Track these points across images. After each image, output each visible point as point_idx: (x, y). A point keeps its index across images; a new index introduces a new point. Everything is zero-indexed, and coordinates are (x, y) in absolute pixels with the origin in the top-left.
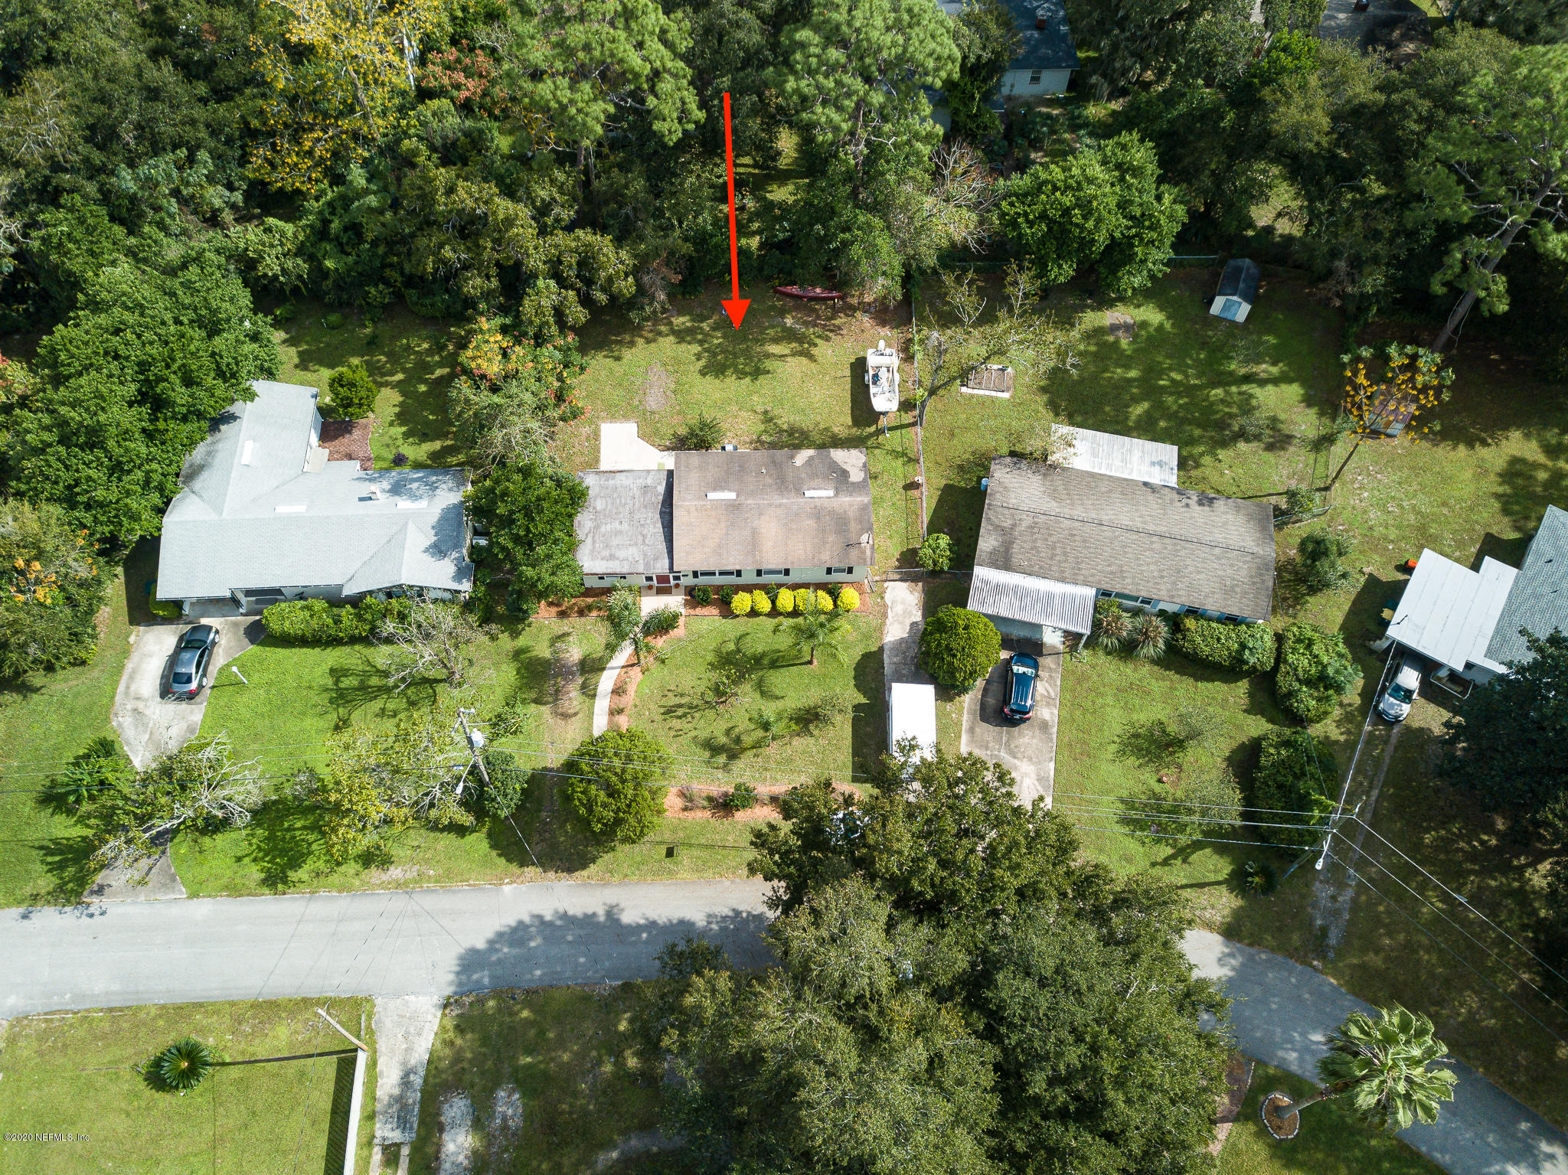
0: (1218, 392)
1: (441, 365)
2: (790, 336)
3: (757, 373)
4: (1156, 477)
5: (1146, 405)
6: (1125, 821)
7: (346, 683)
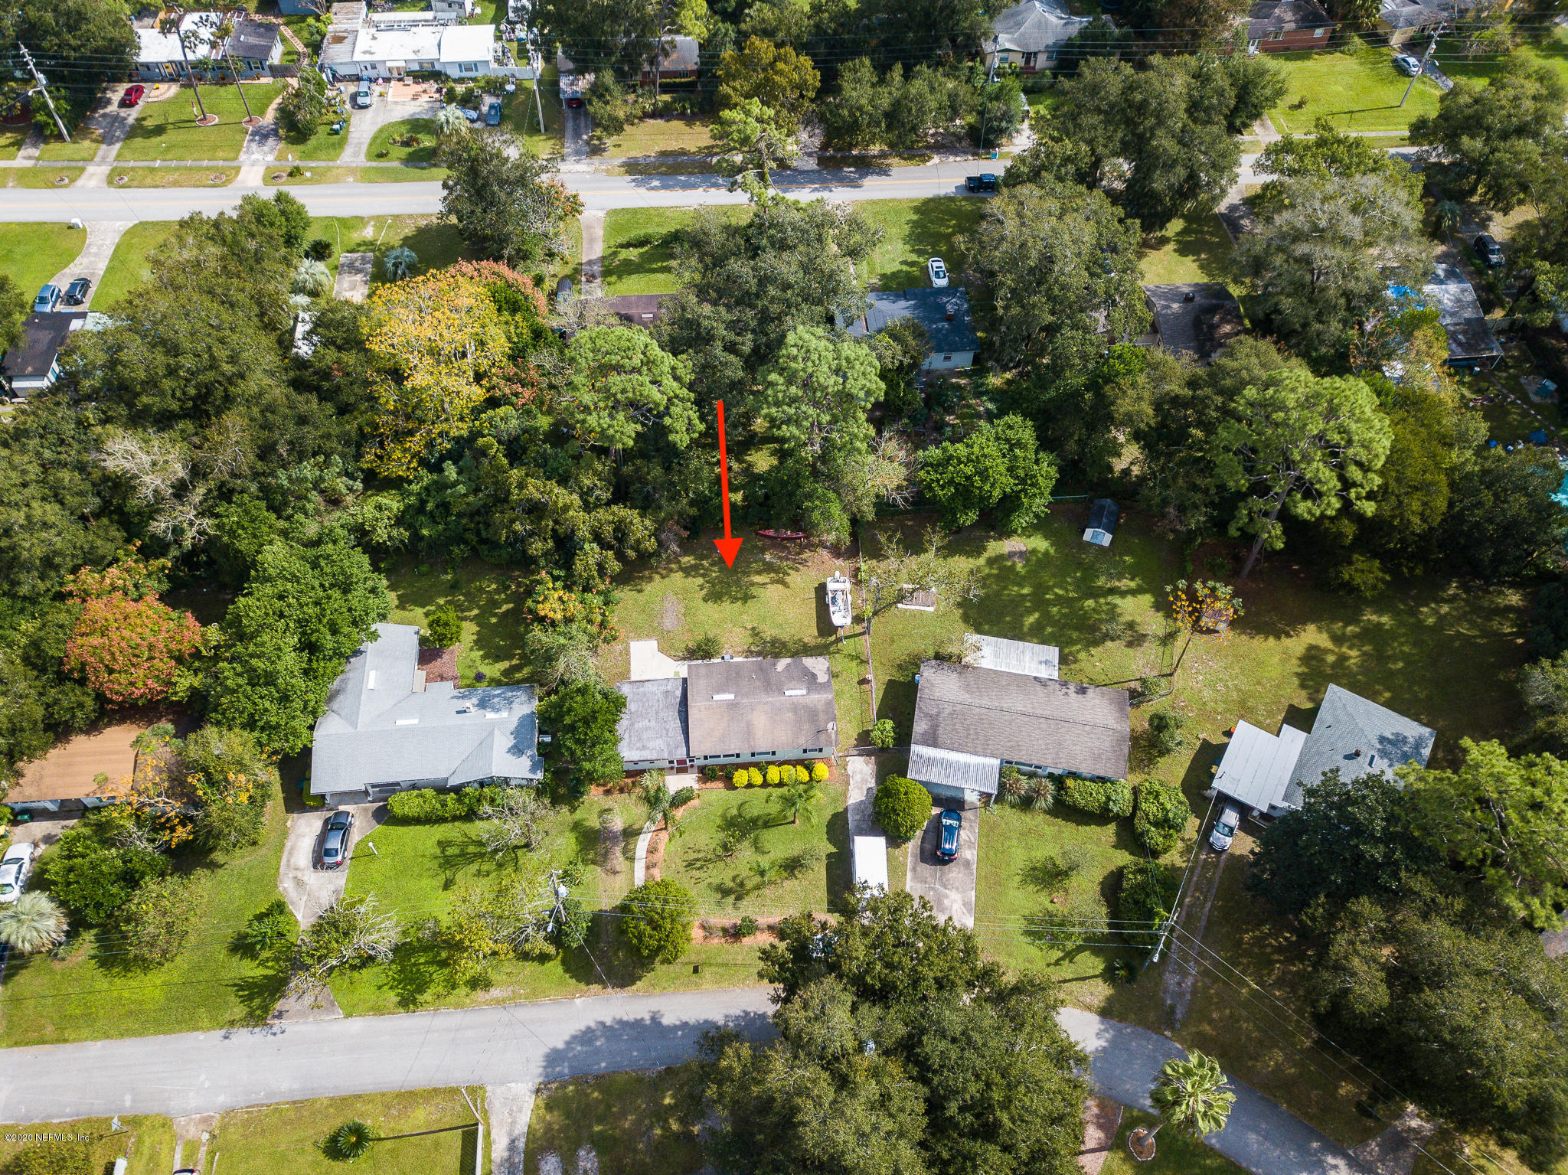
0: (1090, 603)
1: (506, 601)
2: (769, 568)
3: (746, 598)
4: (1044, 673)
5: (1037, 615)
6: (1028, 933)
7: (450, 851)
